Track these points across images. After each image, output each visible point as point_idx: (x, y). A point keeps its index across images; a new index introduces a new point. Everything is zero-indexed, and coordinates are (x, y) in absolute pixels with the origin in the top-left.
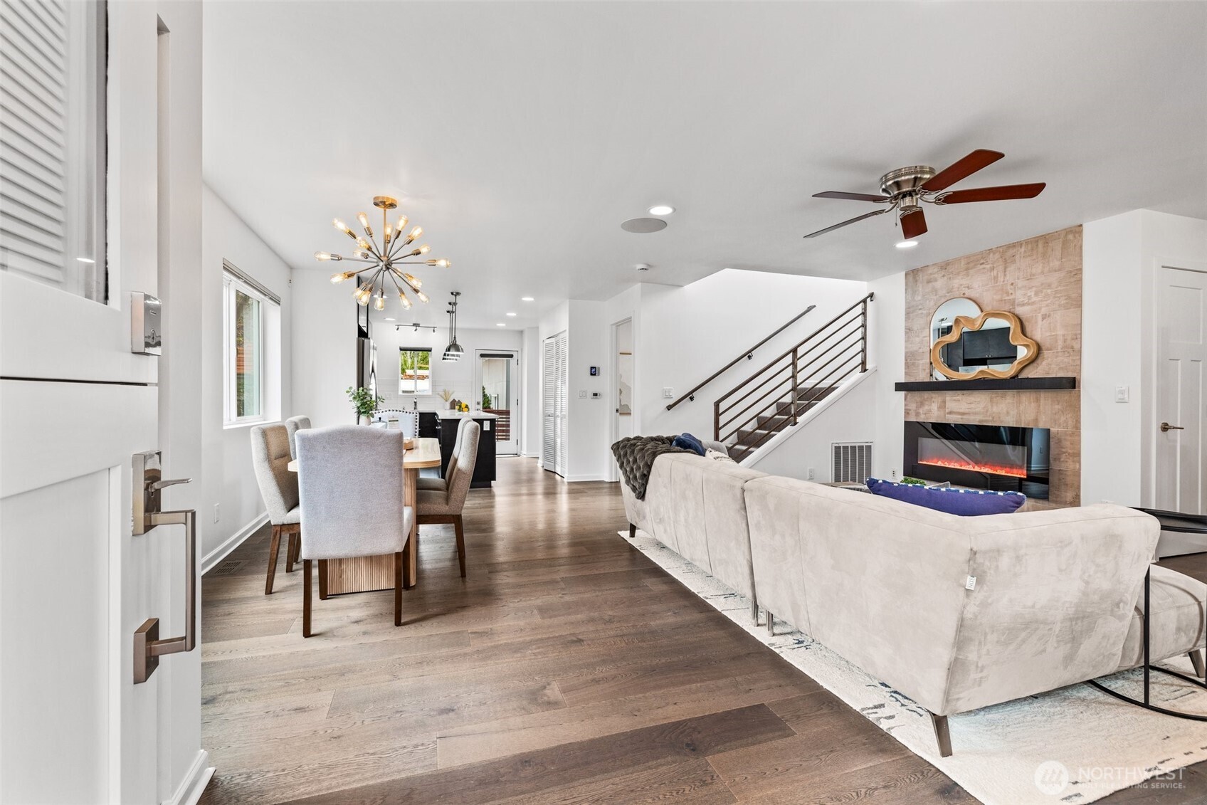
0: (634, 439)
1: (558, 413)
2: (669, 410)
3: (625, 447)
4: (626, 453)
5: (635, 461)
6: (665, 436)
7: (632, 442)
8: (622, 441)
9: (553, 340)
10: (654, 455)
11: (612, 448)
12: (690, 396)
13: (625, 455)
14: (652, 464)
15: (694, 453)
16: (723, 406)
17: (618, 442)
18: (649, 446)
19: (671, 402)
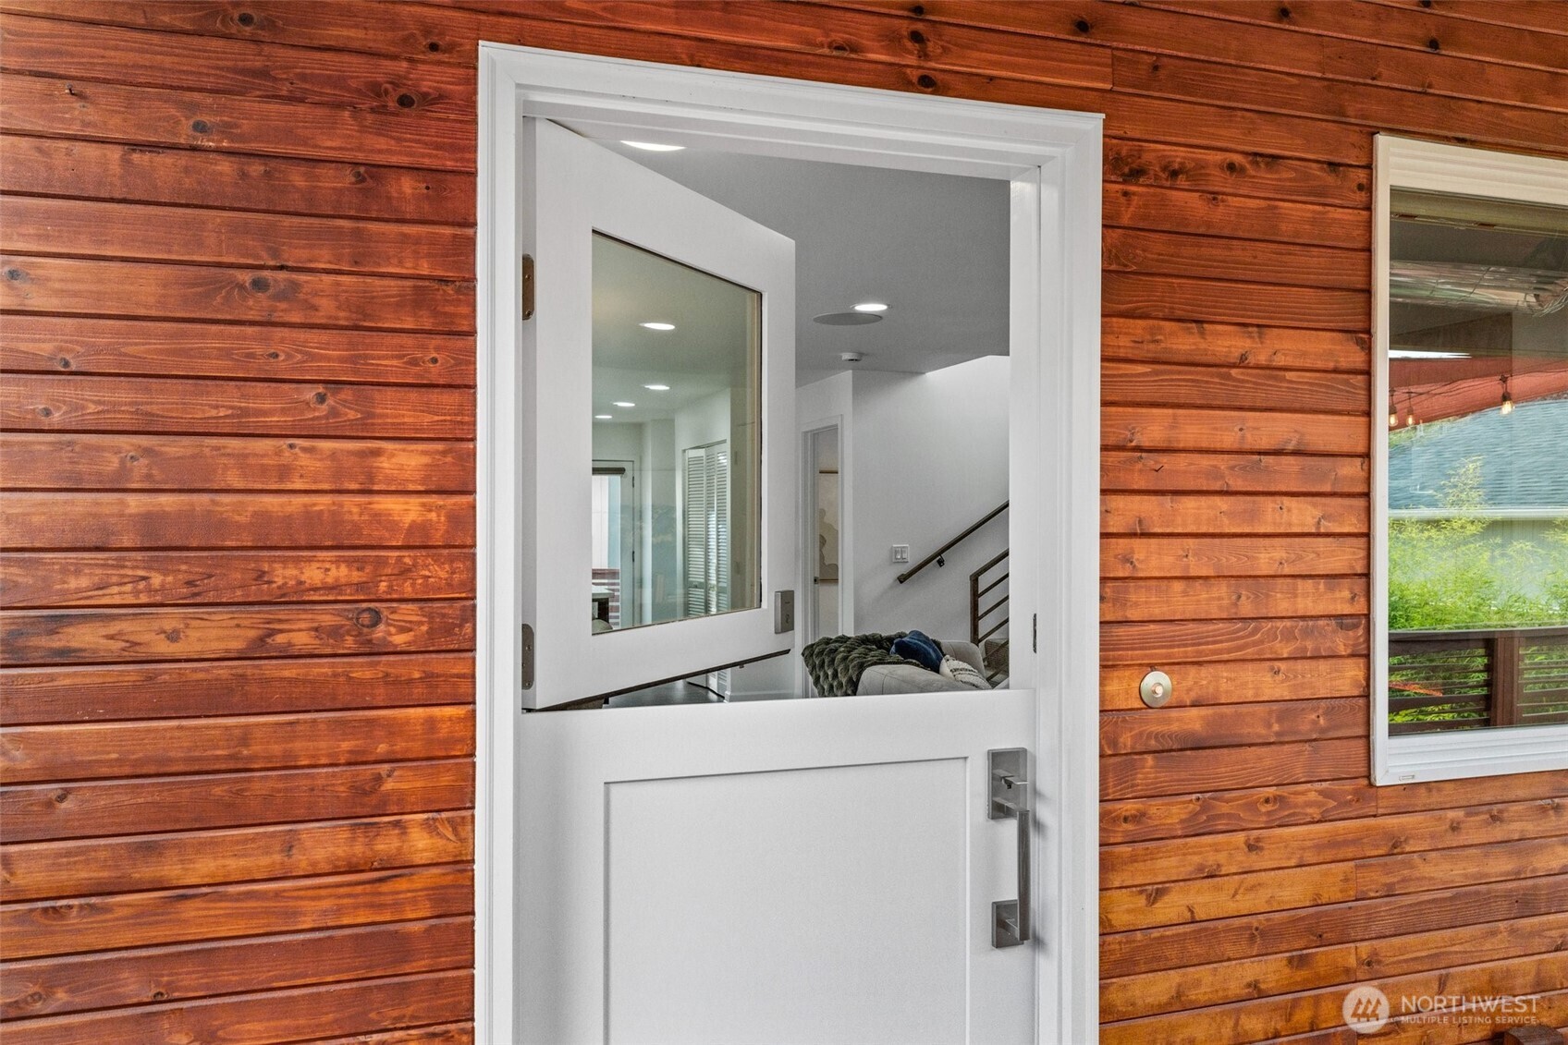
0: (836, 641)
1: (713, 581)
2: (901, 582)
3: (821, 653)
4: (824, 662)
5: (835, 675)
6: (884, 634)
7: (832, 646)
8: (818, 644)
9: (701, 452)
10: (861, 667)
11: (803, 654)
12: (938, 558)
13: (822, 666)
14: (858, 680)
15: (918, 666)
16: (984, 582)
17: (812, 645)
18: (854, 654)
19: (905, 569)
